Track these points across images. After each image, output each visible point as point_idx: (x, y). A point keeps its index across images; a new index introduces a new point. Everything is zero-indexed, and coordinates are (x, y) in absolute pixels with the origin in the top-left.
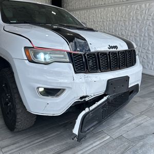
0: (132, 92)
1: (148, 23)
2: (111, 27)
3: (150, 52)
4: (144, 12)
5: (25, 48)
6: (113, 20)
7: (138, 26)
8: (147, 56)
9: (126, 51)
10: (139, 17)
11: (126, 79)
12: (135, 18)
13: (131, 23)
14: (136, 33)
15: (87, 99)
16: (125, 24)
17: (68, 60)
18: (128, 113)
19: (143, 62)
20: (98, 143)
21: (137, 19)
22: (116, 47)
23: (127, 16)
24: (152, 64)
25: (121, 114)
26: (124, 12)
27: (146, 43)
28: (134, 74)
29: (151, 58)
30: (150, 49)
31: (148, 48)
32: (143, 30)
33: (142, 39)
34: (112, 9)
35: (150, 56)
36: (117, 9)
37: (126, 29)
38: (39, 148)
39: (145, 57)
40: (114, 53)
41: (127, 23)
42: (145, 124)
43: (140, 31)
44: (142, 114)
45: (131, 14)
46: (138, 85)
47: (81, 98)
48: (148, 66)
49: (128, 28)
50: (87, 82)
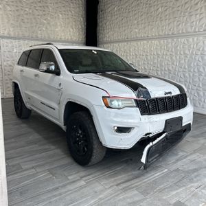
0: (185, 131)
1: (197, 58)
2: (156, 61)
3: (201, 89)
4: (192, 46)
5: (103, 97)
6: (157, 54)
7: (187, 61)
8: (198, 94)
9: (178, 95)
10: (187, 52)
11: (180, 119)
12: (182, 53)
13: (178, 57)
14: (185, 68)
15: (150, 136)
16: (171, 58)
17: (135, 105)
18: (182, 151)
19: (193, 100)
20: (159, 174)
21: (184, 53)
22: (170, 93)
23: (173, 50)
24: (204, 102)
25: (175, 152)
26: (170, 45)
27: (197, 79)
28: (186, 114)
29: (202, 95)
30: (201, 85)
31: (199, 84)
32: (192, 65)
33: (192, 75)
34: (156, 42)
35: (201, 93)
36: (162, 42)
37: (173, 64)
38: (111, 178)
39: (196, 95)
40: (169, 98)
41: (174, 58)
42: (199, 159)
43: (189, 66)
44: (195, 152)
45: (178, 48)
46: (190, 124)
47: (146, 135)
48: (200, 104)
49: (175, 63)
50: (150, 122)
